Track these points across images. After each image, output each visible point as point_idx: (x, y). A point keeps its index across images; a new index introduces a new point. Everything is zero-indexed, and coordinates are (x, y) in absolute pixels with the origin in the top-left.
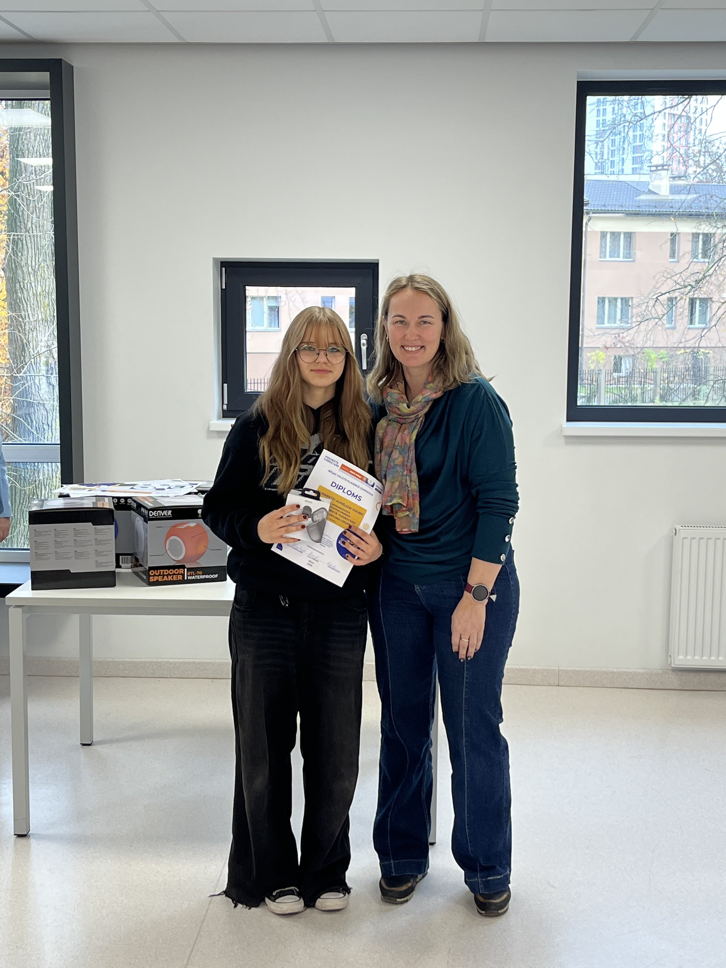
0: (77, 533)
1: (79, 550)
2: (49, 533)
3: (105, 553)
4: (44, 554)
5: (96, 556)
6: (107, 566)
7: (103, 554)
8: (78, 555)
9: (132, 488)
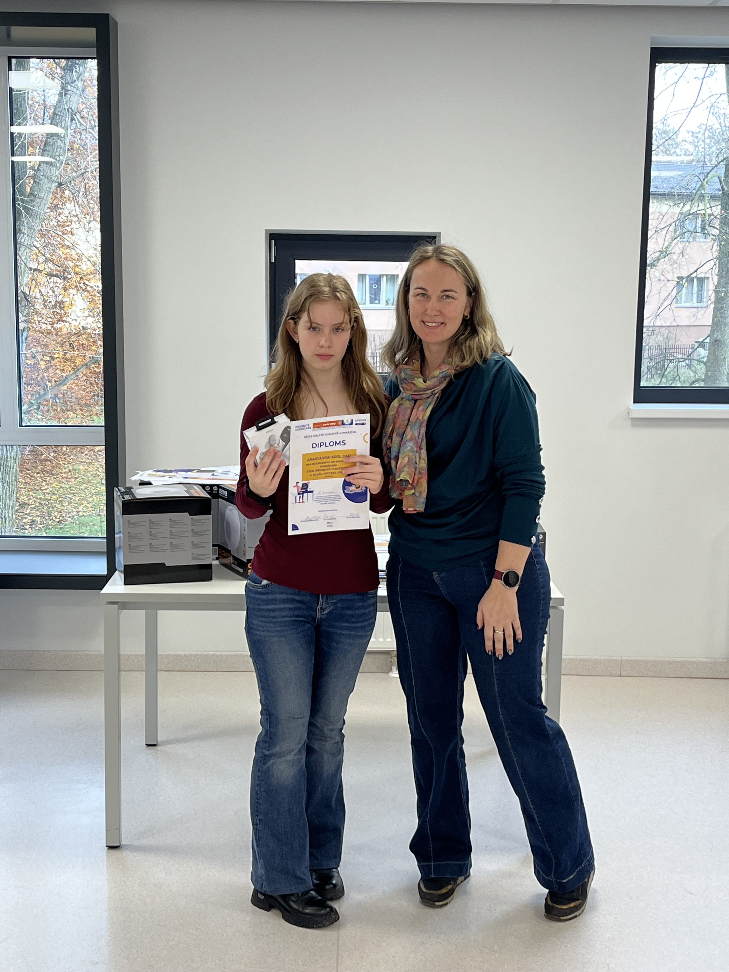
0: (173, 523)
1: (175, 541)
2: (143, 524)
3: (202, 545)
4: (137, 547)
5: (193, 548)
6: (203, 559)
7: (199, 545)
8: (174, 547)
9: (213, 475)
